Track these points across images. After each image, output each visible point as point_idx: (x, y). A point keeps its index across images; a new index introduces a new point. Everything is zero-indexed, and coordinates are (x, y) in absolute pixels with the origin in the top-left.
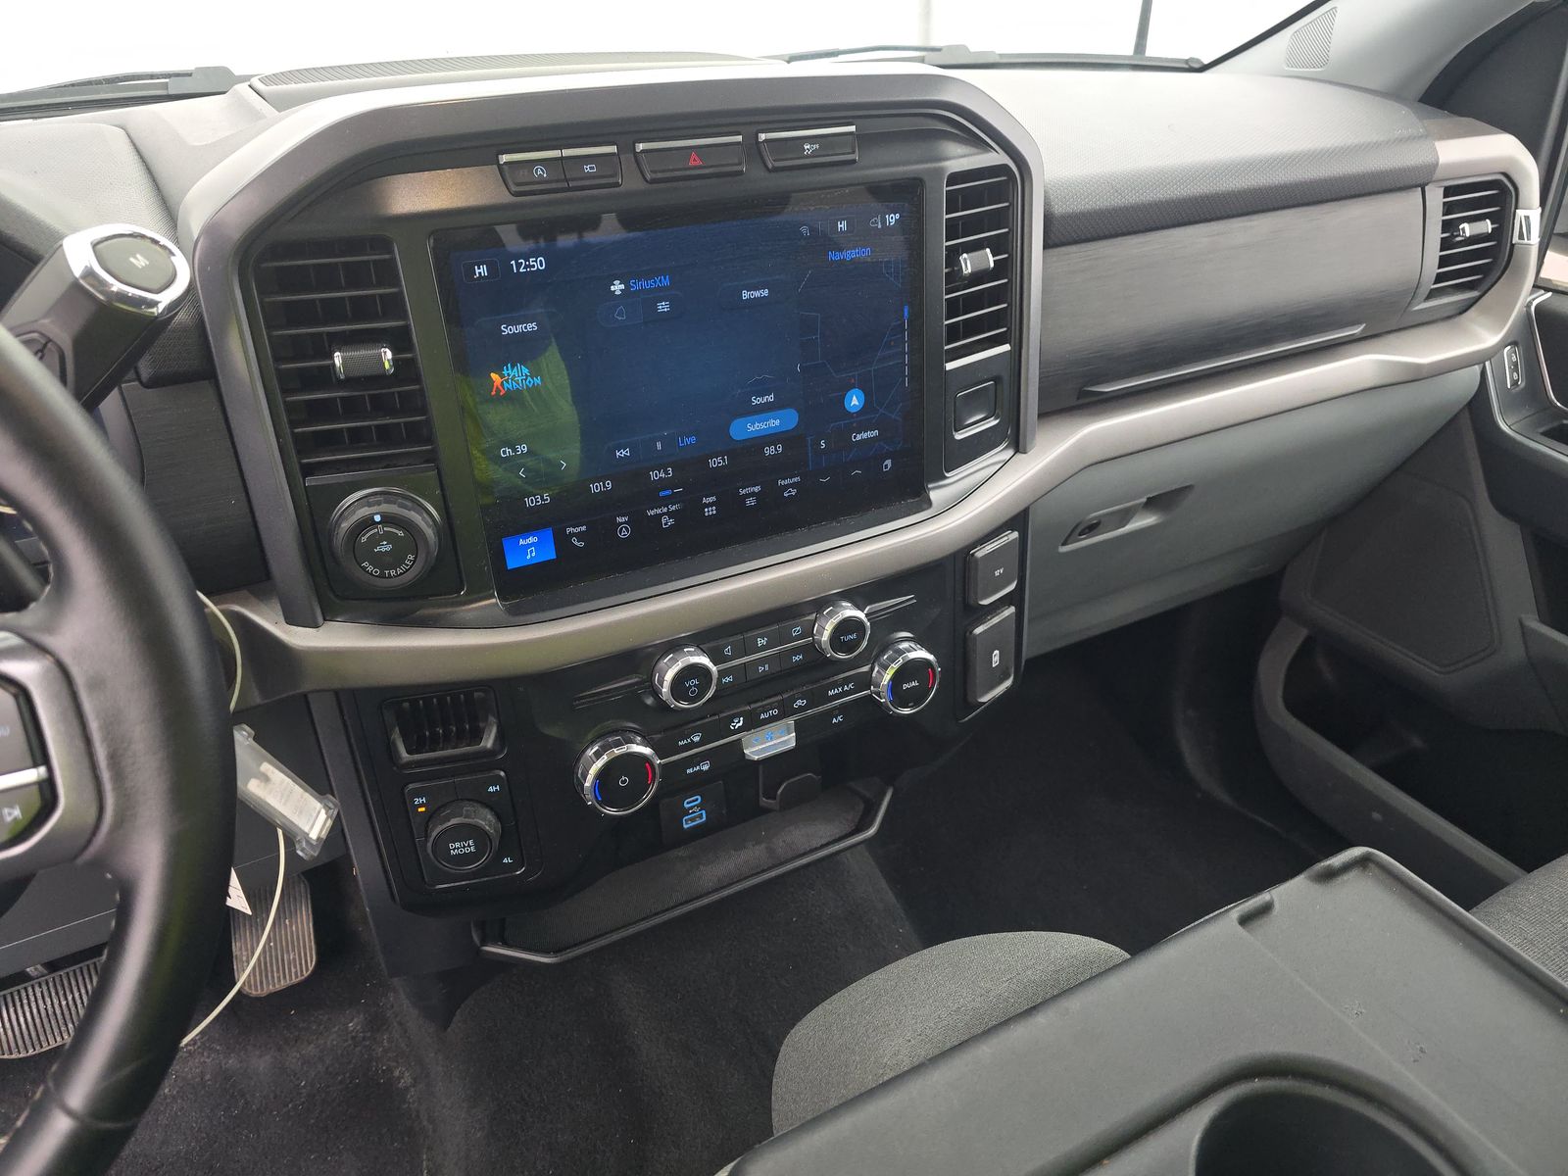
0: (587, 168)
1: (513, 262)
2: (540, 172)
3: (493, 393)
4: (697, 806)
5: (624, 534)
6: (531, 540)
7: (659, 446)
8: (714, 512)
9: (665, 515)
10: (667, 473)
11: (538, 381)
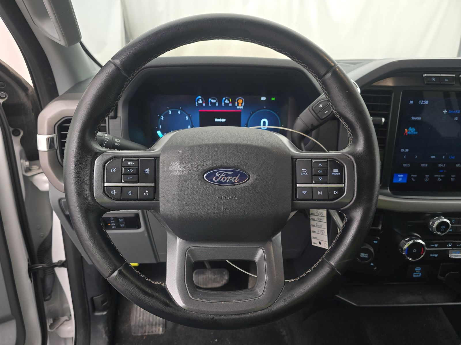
0: (446, 80)
1: (420, 101)
2: (433, 79)
3: (404, 134)
4: (419, 271)
5: (426, 180)
6: (402, 176)
7: (444, 157)
8: (454, 180)
9: (439, 178)
10: (443, 165)
11: (417, 133)
